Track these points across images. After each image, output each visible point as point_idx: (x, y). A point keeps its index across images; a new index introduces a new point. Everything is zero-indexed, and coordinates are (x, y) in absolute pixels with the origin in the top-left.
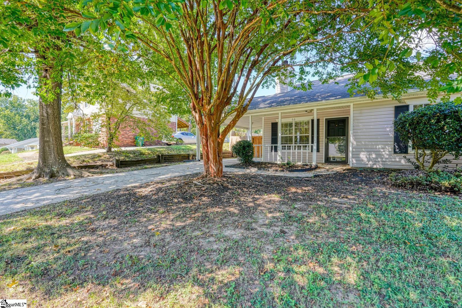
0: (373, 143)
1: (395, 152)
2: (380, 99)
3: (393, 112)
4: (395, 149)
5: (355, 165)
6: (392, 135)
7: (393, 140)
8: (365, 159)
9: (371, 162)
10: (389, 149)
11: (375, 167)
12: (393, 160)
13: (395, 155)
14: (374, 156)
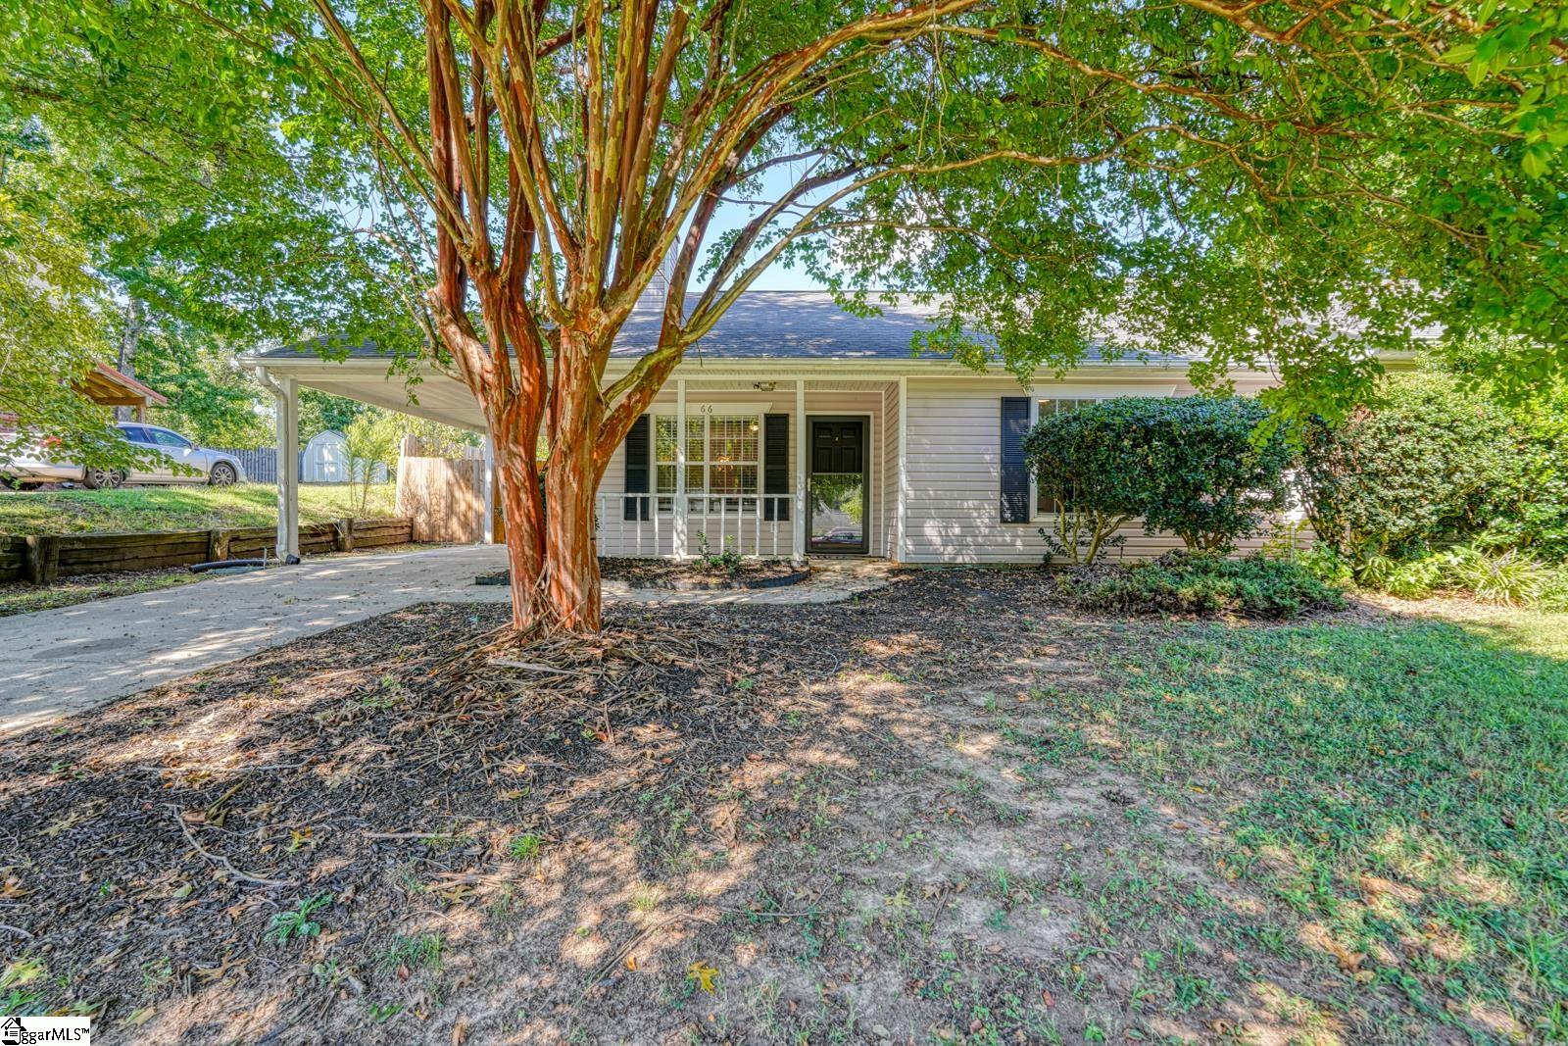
0: (956, 495)
1: (1004, 521)
2: (998, 373)
3: (998, 413)
4: (1002, 512)
5: (914, 559)
6: (996, 473)
7: (997, 486)
8: (937, 540)
9: (950, 549)
10: (990, 510)
11: (960, 560)
12: (999, 539)
13: (1004, 527)
14: (957, 531)
